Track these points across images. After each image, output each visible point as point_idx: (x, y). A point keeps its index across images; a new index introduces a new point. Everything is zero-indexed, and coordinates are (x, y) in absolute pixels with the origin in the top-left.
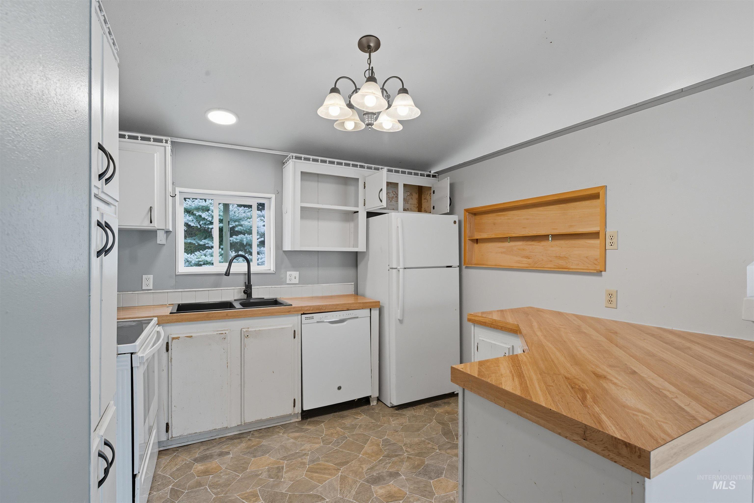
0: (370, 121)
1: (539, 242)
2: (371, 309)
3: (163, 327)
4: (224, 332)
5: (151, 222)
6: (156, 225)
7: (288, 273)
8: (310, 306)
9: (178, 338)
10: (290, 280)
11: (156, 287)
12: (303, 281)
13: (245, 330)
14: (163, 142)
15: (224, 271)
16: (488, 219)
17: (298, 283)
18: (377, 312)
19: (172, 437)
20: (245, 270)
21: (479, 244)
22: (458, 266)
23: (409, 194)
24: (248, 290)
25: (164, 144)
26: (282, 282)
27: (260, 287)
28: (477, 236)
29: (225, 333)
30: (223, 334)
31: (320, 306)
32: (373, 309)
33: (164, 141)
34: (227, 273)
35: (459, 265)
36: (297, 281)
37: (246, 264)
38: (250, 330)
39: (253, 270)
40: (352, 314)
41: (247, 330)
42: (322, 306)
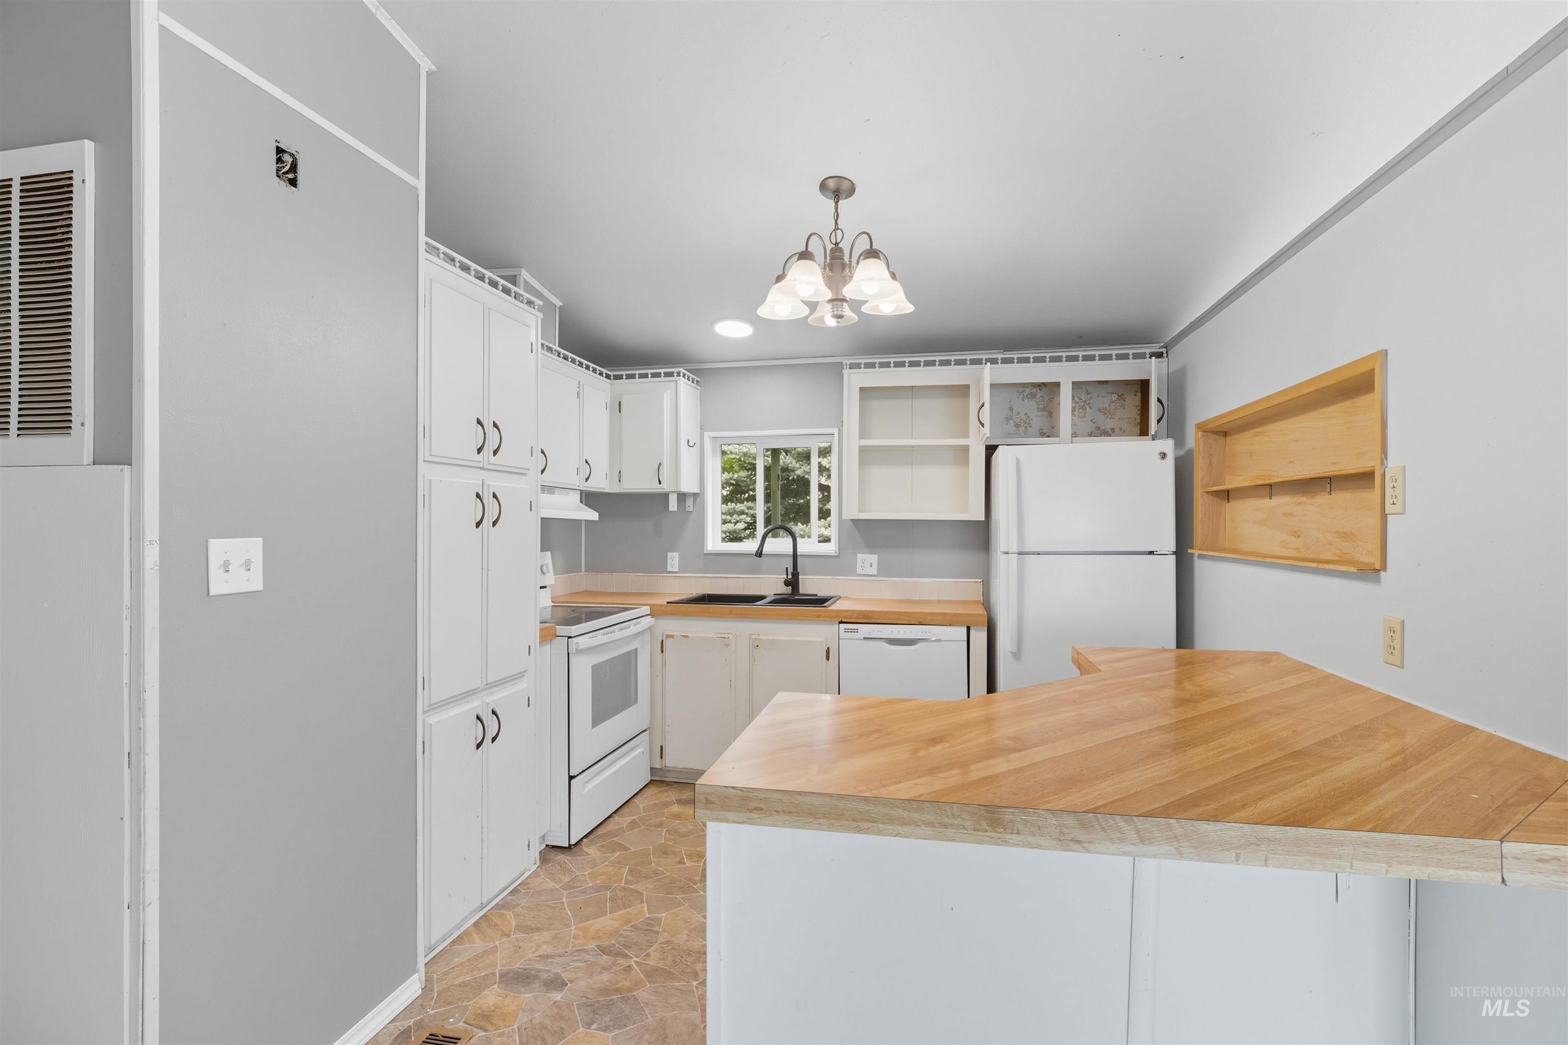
0: (835, 312)
1: (1313, 496)
2: (968, 629)
3: (656, 619)
4: (726, 636)
5: (660, 483)
6: (665, 487)
7: (860, 557)
8: (852, 611)
9: (672, 636)
10: (863, 568)
11: (683, 568)
12: (884, 570)
13: (754, 637)
14: (674, 376)
15: (754, 551)
16: (1243, 443)
17: (876, 574)
18: (984, 635)
19: (665, 766)
20: (790, 550)
21: (1233, 503)
22: (1175, 553)
23: (1115, 397)
24: (793, 582)
25: (675, 378)
26: (849, 570)
27: (816, 577)
28: (1230, 484)
29: (728, 638)
30: (725, 638)
31: (870, 612)
32: (975, 627)
33: (675, 374)
34: (759, 554)
35: (1175, 550)
36: (874, 571)
37: (790, 540)
38: (761, 637)
39: (800, 550)
40: (928, 632)
41: (757, 637)
42: (874, 612)
